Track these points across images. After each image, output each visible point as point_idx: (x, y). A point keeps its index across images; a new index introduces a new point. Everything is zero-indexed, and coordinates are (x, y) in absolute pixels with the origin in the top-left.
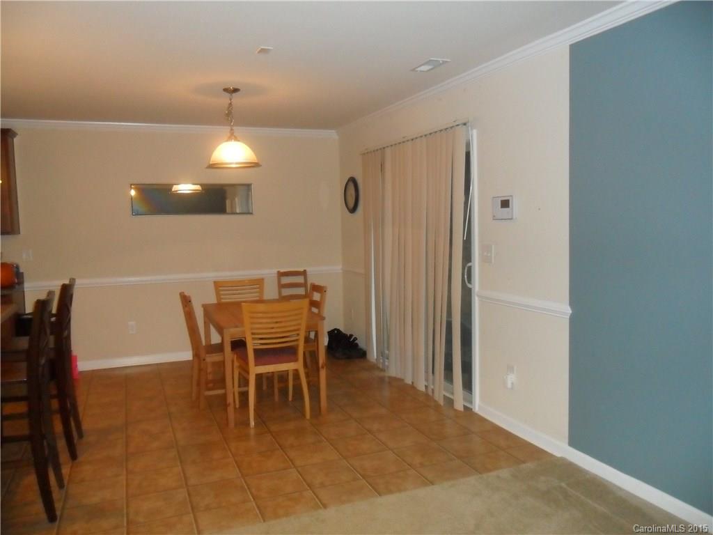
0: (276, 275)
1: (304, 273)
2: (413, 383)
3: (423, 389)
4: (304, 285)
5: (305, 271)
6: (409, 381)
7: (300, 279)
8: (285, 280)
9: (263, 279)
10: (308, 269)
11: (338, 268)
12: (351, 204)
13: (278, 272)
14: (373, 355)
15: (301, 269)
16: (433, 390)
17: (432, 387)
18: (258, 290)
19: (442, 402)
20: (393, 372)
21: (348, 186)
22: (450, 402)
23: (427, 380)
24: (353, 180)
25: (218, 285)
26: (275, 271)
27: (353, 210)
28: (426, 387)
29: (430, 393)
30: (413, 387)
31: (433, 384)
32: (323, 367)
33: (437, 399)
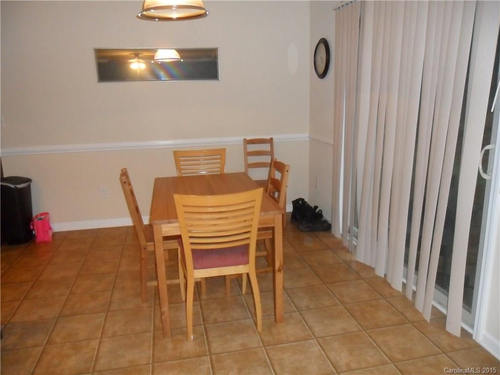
0: (242, 143)
1: (271, 141)
2: (385, 275)
3: (399, 288)
4: (271, 153)
5: (271, 139)
6: (380, 272)
7: (266, 147)
8: (252, 148)
9: (225, 149)
10: (275, 137)
11: (305, 136)
12: (321, 69)
13: (245, 139)
14: (339, 229)
15: (268, 137)
16: (414, 293)
17: (414, 288)
18: (220, 160)
19: (428, 317)
20: (362, 256)
21: (319, 47)
22: (440, 319)
23: (406, 276)
24: (324, 42)
25: (178, 155)
26: (241, 138)
27: (323, 75)
28: (404, 285)
29: (409, 296)
30: (385, 282)
31: (416, 285)
32: (279, 271)
33: (421, 310)
